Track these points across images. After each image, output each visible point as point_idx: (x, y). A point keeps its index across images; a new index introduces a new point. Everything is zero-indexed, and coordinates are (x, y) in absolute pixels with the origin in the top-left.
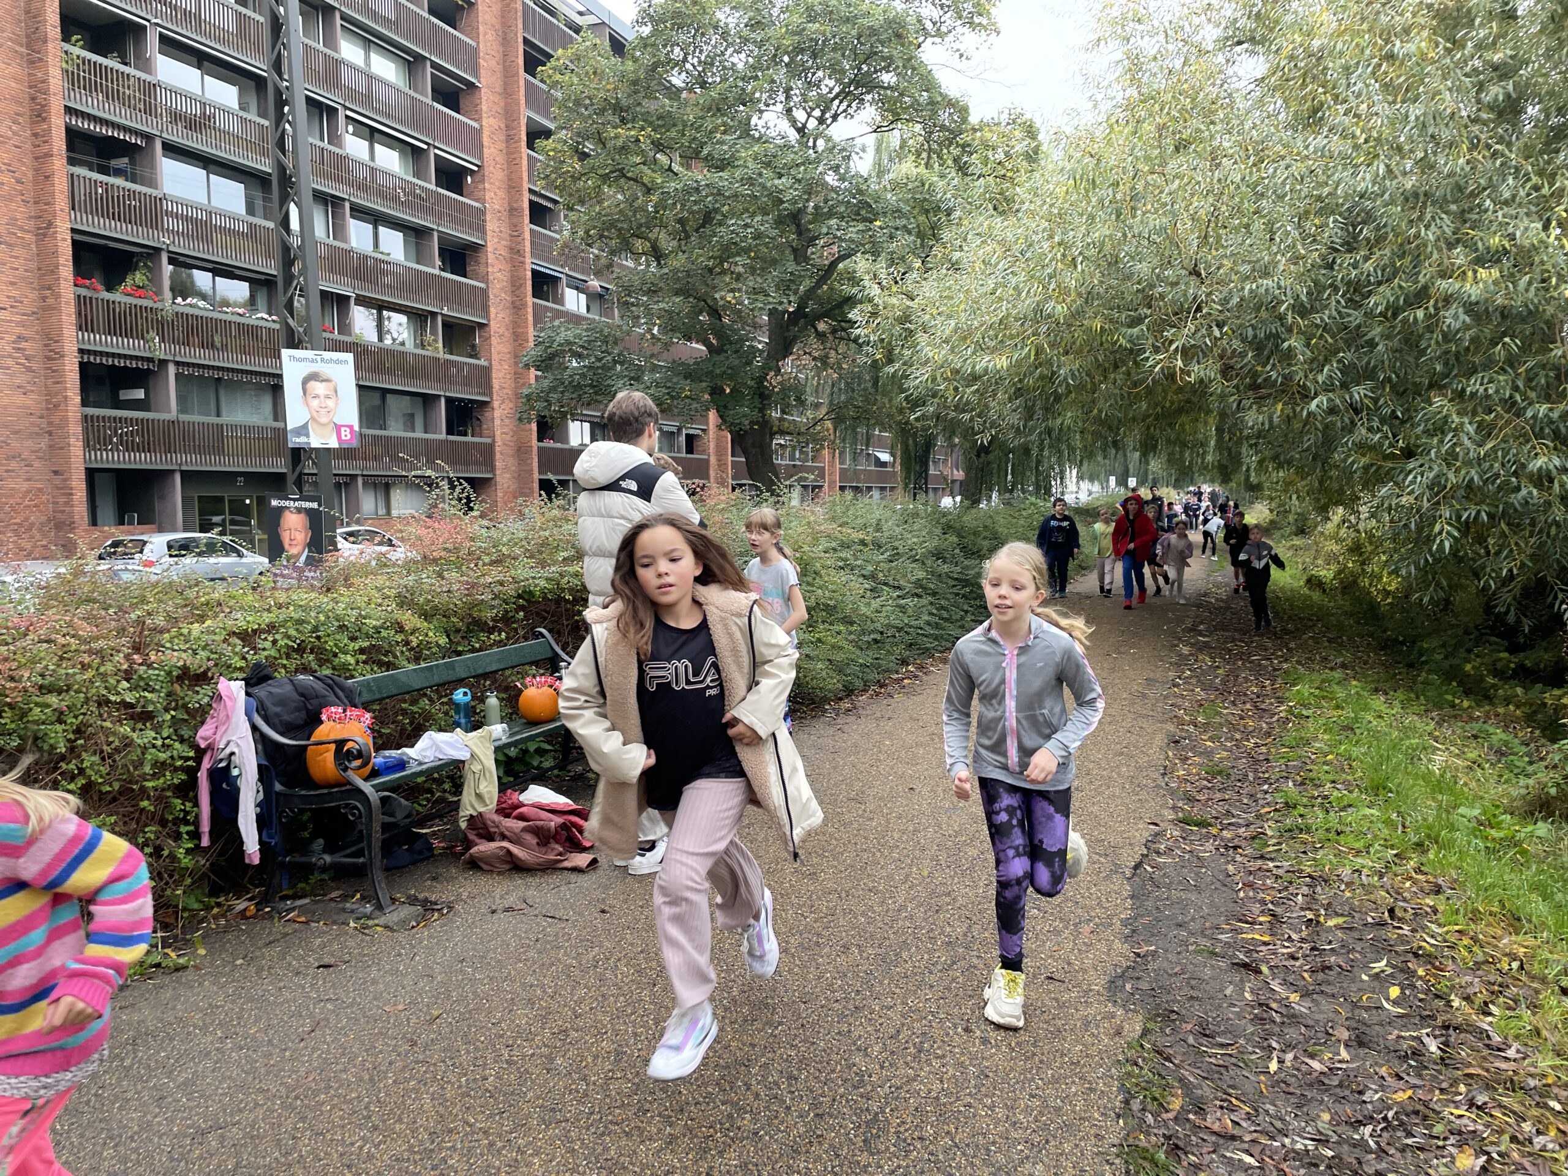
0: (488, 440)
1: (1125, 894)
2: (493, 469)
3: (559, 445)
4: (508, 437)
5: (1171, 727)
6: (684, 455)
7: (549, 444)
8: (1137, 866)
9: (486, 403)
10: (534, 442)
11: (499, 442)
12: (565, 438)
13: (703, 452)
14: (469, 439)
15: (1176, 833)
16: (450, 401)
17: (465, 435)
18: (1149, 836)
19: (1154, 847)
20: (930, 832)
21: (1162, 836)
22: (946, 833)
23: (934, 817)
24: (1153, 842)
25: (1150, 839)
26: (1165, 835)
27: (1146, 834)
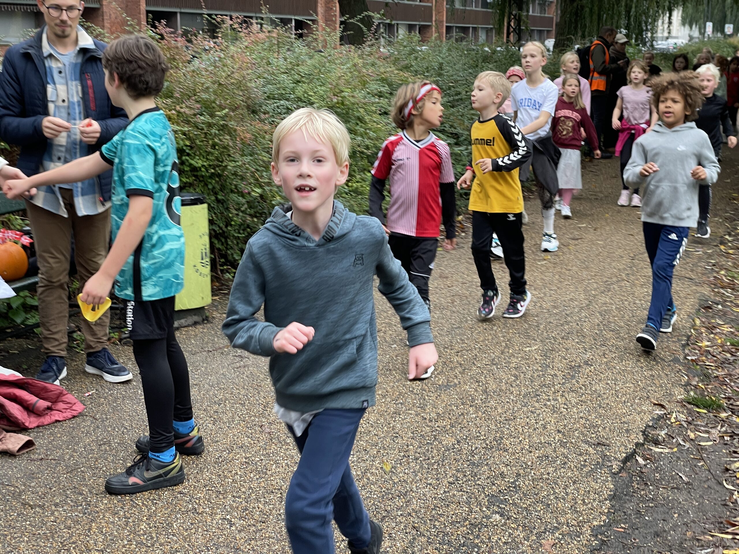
1: (606, 493)
5: (706, 291)
8: (630, 457)
15: (682, 417)
18: (651, 420)
19: (653, 434)
20: (411, 414)
21: (665, 420)
22: (428, 417)
23: (422, 396)
24: (654, 428)
25: (651, 424)
26: (669, 419)
27: (647, 418)
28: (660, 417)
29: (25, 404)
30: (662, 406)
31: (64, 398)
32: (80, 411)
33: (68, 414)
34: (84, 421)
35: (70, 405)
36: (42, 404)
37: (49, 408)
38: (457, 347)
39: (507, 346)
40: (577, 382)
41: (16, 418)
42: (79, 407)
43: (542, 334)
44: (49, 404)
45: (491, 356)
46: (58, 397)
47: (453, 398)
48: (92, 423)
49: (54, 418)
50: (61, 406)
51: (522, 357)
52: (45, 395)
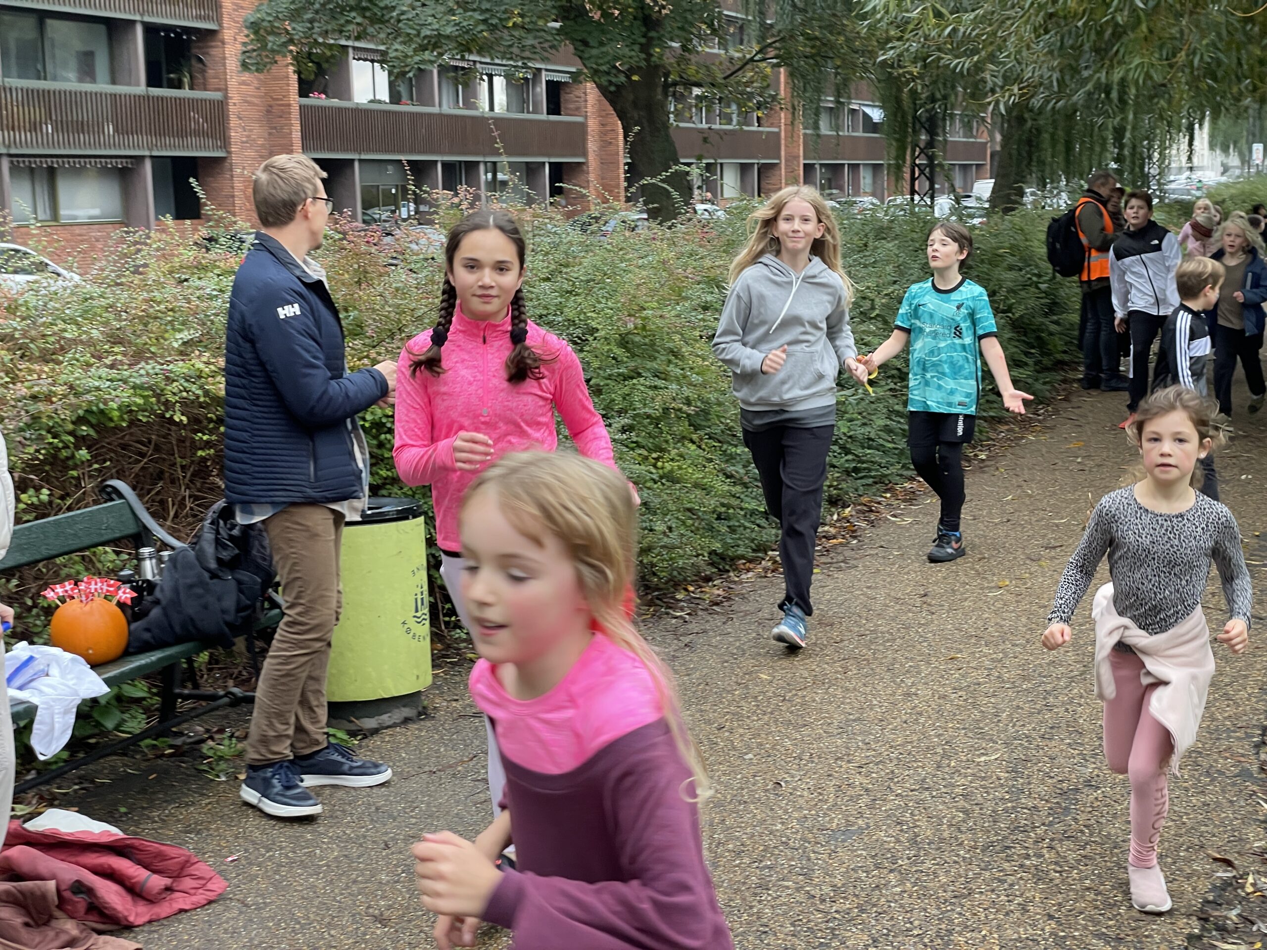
0: (217, 96)
2: (225, 143)
3: (335, 102)
4: (250, 89)
6: (544, 116)
7: (317, 100)
9: (210, 34)
10: (294, 99)
11: (235, 99)
12: (344, 91)
13: (577, 111)
14: (185, 93)
15: (1265, 883)
16: (151, 30)
17: (179, 85)
18: (1211, 891)
19: (1215, 917)
20: (788, 888)
21: (1236, 889)
22: (816, 892)
23: (804, 852)
24: (1216, 904)
25: (1211, 898)
26: (1243, 887)
27: (1204, 885)
28: (1227, 884)
29: (128, 884)
30: (1228, 863)
31: (192, 870)
32: (220, 891)
33: (200, 897)
34: (227, 909)
35: (203, 882)
36: (157, 882)
37: (168, 889)
38: (859, 757)
39: (945, 755)
40: (1075, 819)
41: (114, 909)
42: (217, 885)
43: (1006, 731)
44: (167, 881)
45: (919, 775)
46: (182, 868)
47: (858, 856)
48: (241, 913)
49: (177, 906)
50: (188, 883)
51: (973, 775)
52: (160, 865)
